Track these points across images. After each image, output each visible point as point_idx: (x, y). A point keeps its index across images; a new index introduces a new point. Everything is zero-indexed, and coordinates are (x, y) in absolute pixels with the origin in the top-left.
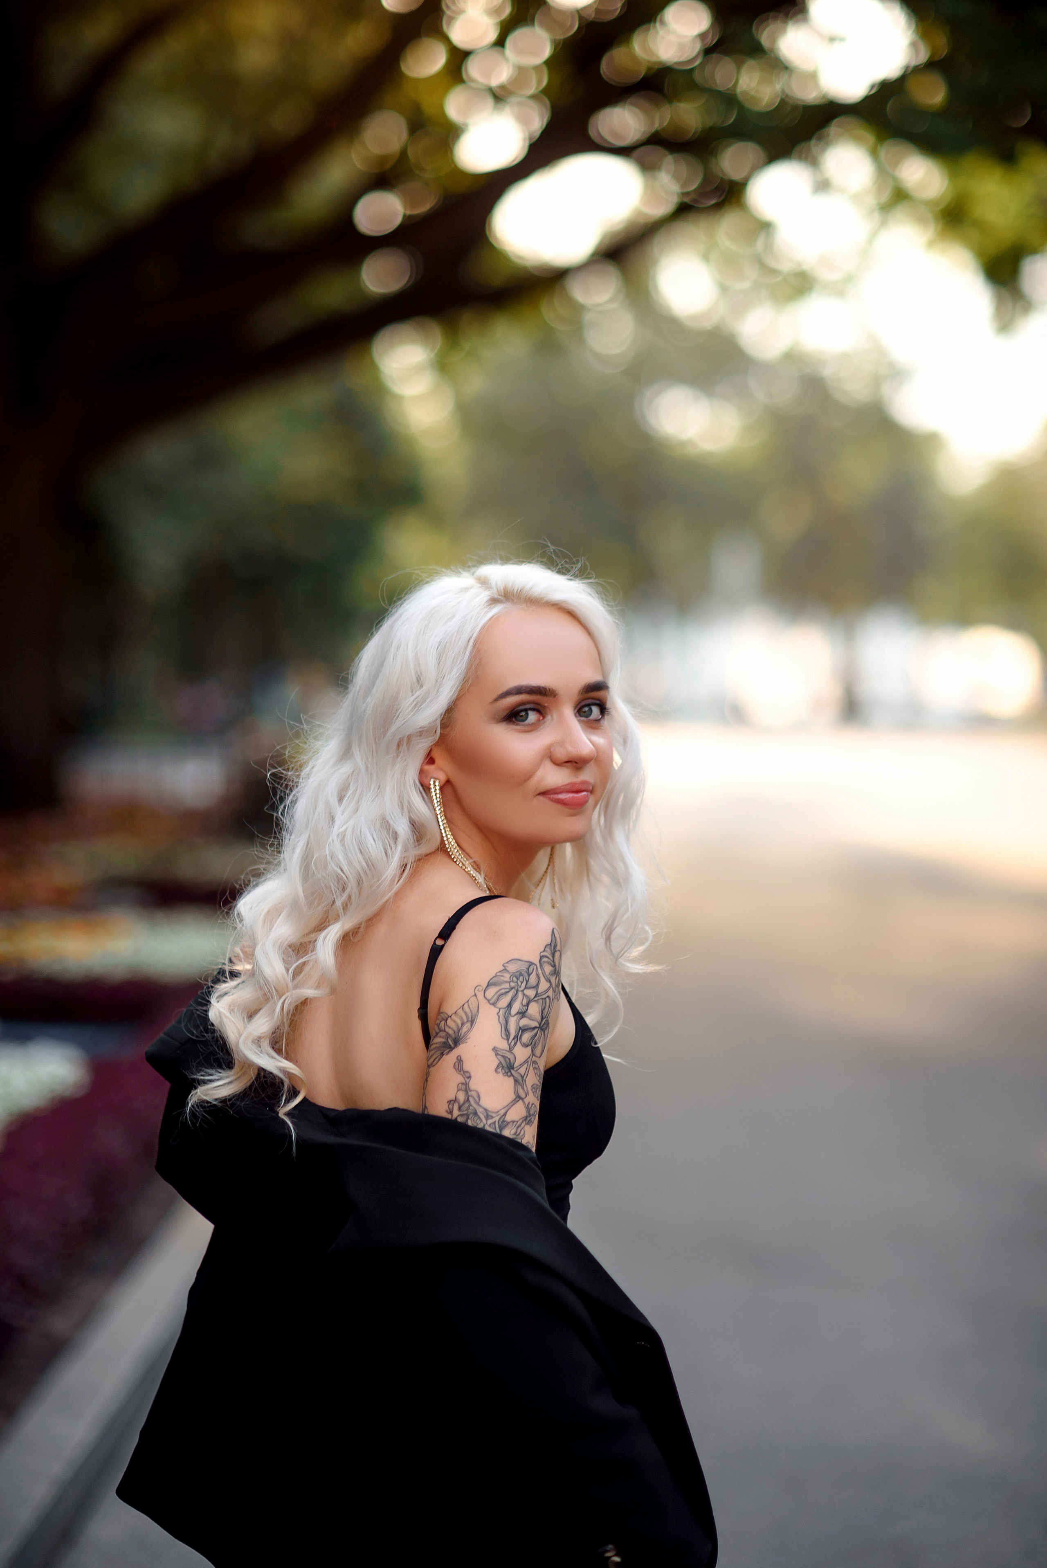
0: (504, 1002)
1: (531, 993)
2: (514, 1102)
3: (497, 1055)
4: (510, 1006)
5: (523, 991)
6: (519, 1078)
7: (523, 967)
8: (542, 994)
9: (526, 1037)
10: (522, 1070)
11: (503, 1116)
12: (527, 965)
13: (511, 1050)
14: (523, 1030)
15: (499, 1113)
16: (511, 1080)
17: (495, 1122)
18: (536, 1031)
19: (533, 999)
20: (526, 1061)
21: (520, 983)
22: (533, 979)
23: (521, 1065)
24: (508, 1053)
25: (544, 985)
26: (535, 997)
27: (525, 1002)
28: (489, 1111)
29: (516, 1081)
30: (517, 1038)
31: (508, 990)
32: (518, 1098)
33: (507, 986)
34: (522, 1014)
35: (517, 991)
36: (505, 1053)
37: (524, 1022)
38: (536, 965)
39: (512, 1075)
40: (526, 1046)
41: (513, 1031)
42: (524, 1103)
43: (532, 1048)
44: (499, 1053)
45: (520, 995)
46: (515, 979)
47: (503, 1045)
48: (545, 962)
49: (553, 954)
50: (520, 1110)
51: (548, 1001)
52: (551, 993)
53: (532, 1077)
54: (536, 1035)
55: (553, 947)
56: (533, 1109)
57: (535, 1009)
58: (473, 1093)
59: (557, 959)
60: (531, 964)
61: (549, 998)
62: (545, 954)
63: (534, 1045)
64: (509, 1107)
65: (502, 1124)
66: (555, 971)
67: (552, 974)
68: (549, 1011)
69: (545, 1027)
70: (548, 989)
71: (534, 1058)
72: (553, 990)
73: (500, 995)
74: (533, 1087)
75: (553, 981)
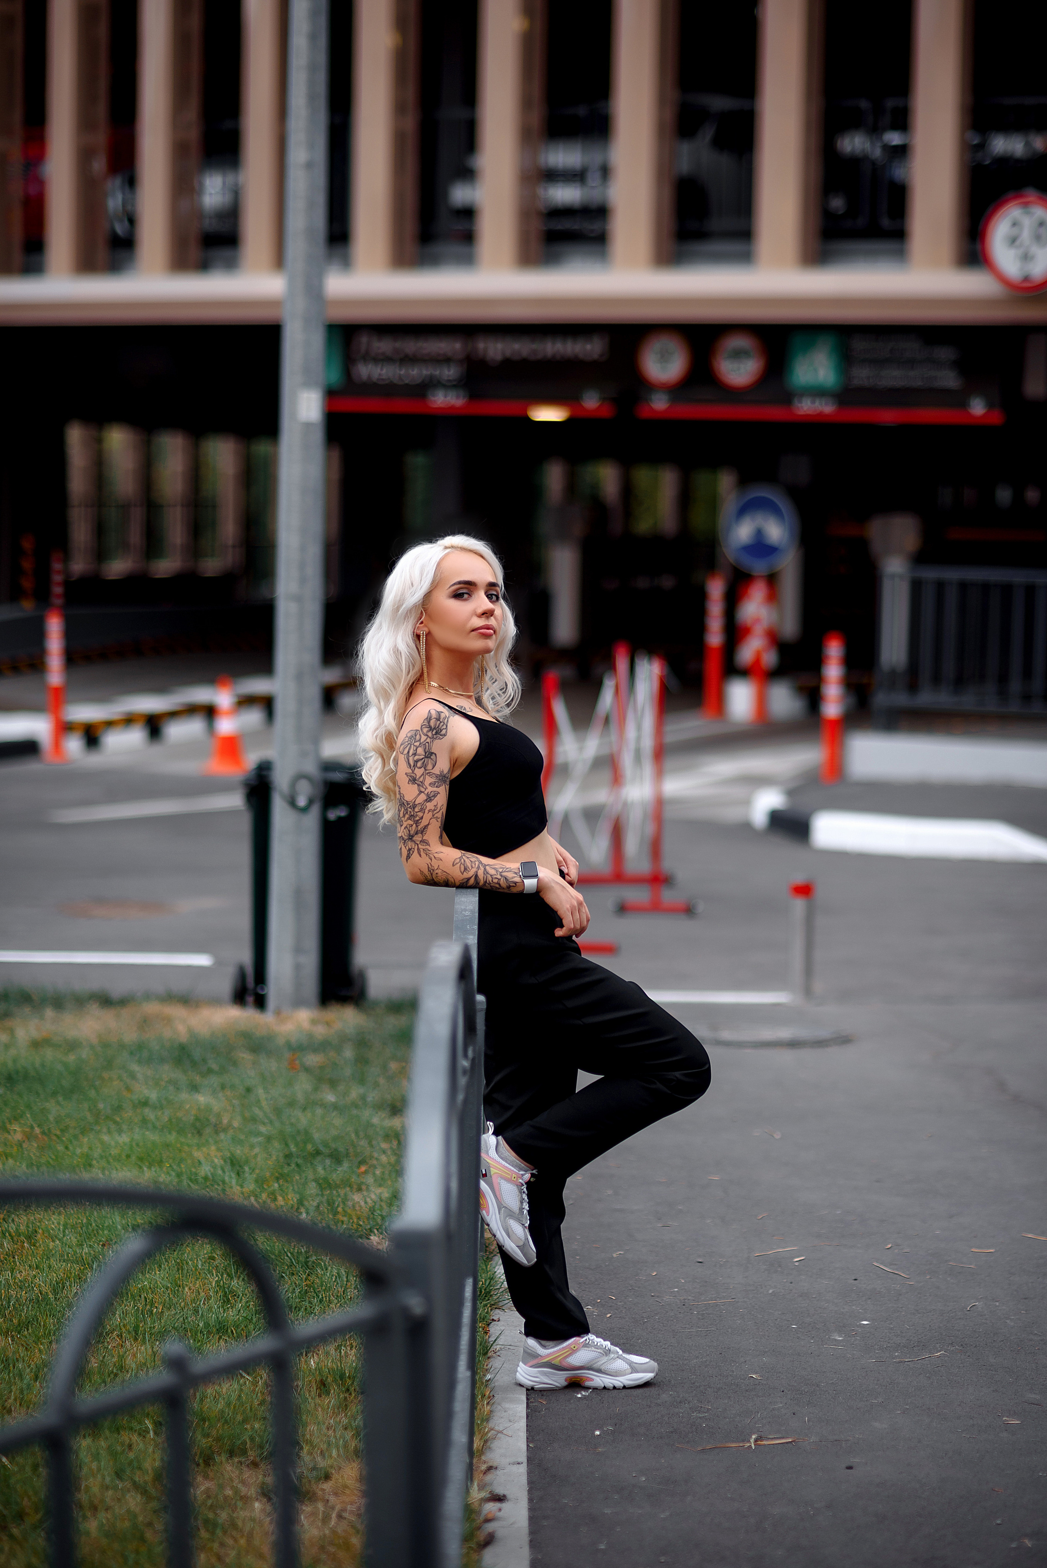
0: (406, 752)
1: (417, 744)
2: (419, 795)
4: (408, 752)
6: (420, 783)
8: (423, 742)
9: (419, 764)
10: (421, 779)
11: (414, 803)
13: (414, 772)
14: (417, 761)
15: (412, 802)
16: (416, 786)
17: (411, 806)
20: (423, 774)
21: (412, 741)
22: (418, 737)
23: (420, 777)
24: (413, 774)
25: (424, 738)
26: (420, 745)
27: (415, 749)
28: (409, 802)
29: (418, 785)
30: (415, 766)
31: (407, 745)
32: (421, 792)
33: (407, 743)
34: (415, 754)
35: (411, 745)
36: (411, 775)
37: (416, 758)
38: (419, 731)
39: (416, 783)
40: (420, 768)
41: (413, 763)
42: (425, 794)
43: (424, 768)
44: (409, 775)
46: (409, 740)
47: (410, 771)
48: (424, 728)
49: (429, 722)
50: (423, 797)
51: (427, 744)
52: (428, 740)
53: (429, 780)
54: (424, 761)
55: (429, 719)
56: (432, 794)
57: (420, 751)
58: (402, 795)
59: (432, 723)
60: (417, 730)
61: (428, 742)
62: (424, 724)
63: (424, 766)
64: (416, 797)
65: (414, 806)
66: (431, 729)
67: (428, 731)
68: (430, 748)
69: (429, 755)
70: (427, 739)
71: (427, 771)
72: (430, 738)
73: (404, 749)
74: (430, 784)
75: (430, 734)
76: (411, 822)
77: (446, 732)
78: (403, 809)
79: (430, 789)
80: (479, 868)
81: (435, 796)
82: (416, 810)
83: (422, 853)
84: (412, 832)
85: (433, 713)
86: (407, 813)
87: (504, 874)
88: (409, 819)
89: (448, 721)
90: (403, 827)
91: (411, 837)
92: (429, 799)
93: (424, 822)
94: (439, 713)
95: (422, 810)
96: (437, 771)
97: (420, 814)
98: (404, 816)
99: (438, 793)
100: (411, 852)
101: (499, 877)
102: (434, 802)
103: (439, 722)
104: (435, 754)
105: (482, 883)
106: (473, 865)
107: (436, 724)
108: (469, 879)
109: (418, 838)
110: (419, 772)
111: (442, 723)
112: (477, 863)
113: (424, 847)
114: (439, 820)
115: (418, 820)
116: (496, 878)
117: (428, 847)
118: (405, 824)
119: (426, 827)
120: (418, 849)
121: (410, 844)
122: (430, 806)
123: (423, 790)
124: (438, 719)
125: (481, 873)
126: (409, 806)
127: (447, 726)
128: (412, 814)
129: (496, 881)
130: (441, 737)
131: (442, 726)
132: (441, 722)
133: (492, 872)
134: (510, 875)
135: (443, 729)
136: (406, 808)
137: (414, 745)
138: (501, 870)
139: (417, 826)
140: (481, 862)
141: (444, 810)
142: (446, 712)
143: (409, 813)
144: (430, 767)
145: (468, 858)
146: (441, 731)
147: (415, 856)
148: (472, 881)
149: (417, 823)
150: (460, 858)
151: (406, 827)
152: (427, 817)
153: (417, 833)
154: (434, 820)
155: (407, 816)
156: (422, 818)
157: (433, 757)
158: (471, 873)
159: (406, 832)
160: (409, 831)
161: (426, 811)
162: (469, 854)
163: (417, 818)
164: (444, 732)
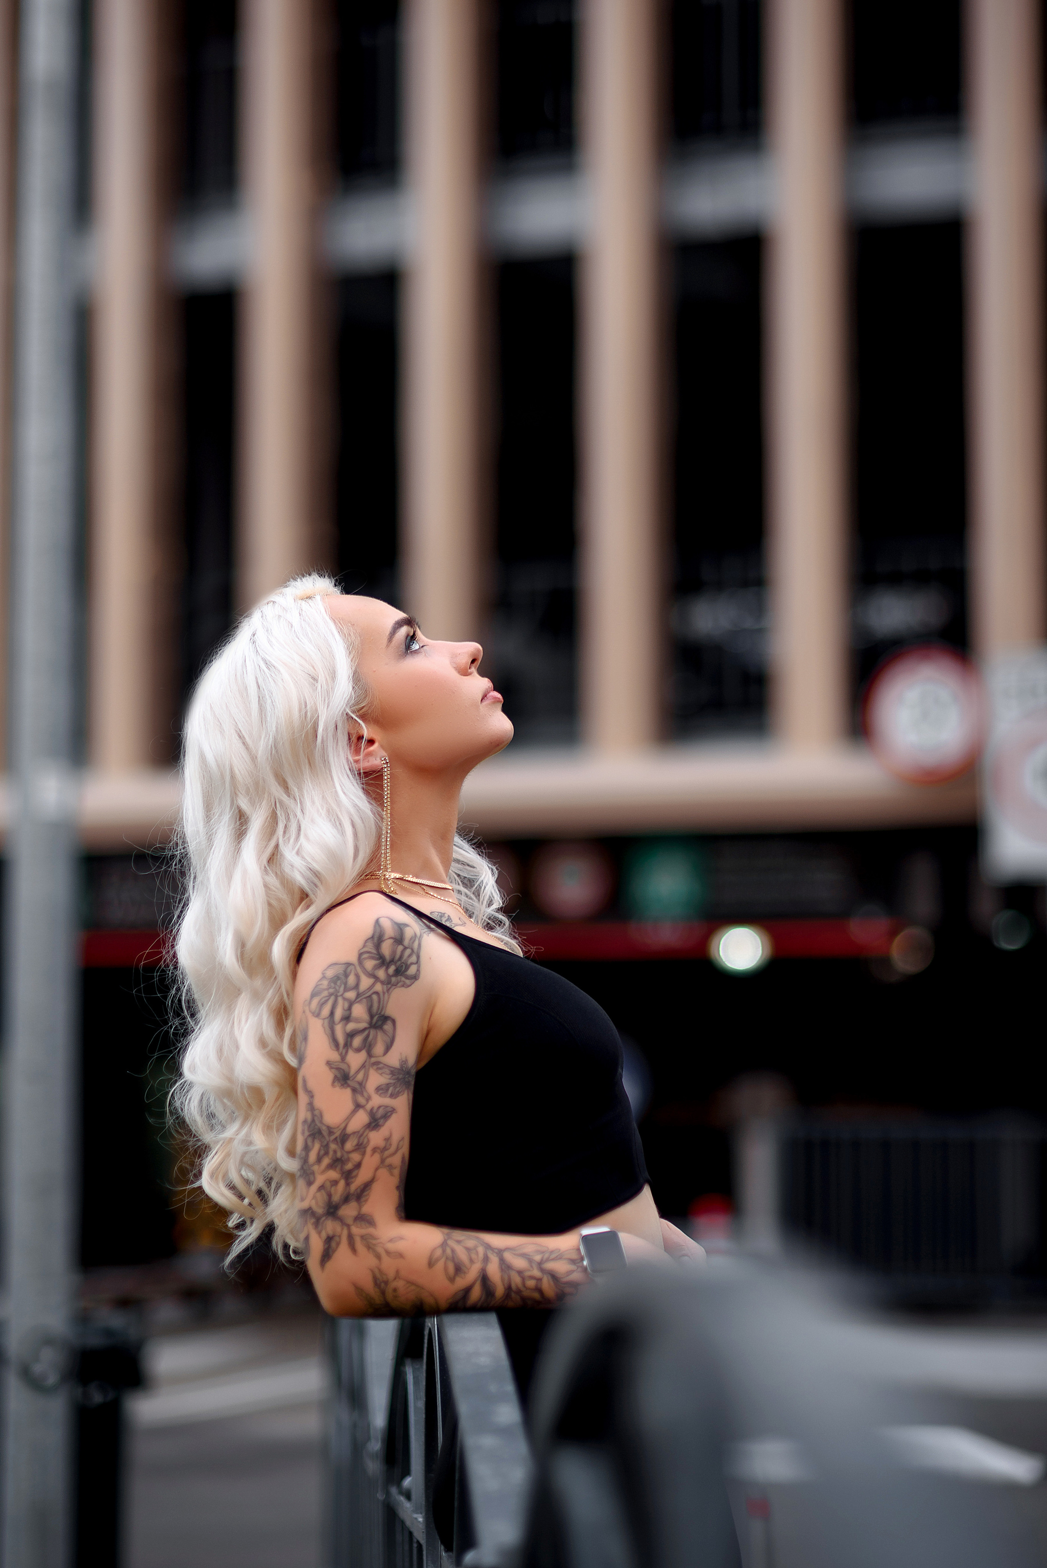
0: (326, 1011)
1: (351, 995)
2: (354, 1112)
3: (331, 1068)
4: (332, 1013)
5: (342, 995)
6: (357, 1086)
7: (340, 970)
8: (364, 992)
9: (357, 1041)
10: (360, 1077)
11: (343, 1130)
12: (343, 967)
13: (343, 1059)
14: (351, 1036)
15: (340, 1128)
16: (348, 1092)
17: (336, 1138)
18: (366, 1032)
19: (356, 1000)
20: (363, 1066)
21: (337, 988)
22: (352, 980)
23: (358, 1072)
24: (341, 1064)
25: (366, 982)
26: (357, 998)
27: (346, 1005)
28: (331, 1128)
29: (354, 1090)
30: (348, 1045)
31: (327, 998)
32: (358, 1106)
33: (325, 993)
34: (347, 1018)
35: (336, 997)
36: (338, 1065)
37: (351, 1026)
38: (353, 965)
39: (349, 1086)
40: (358, 1050)
41: (341, 1038)
42: (366, 1110)
43: (366, 1051)
44: (332, 1066)
45: (340, 1000)
46: (332, 985)
47: (335, 1056)
48: (365, 959)
49: (378, 946)
50: (361, 1119)
51: (375, 997)
52: (378, 987)
53: (375, 1079)
54: (368, 1036)
55: (377, 938)
56: (381, 1112)
57: (359, 1011)
58: (316, 1112)
59: (386, 948)
60: (348, 964)
61: (377, 993)
62: (365, 949)
63: (368, 1046)
64: (349, 1118)
65: (343, 1138)
66: (383, 962)
67: (377, 967)
68: (381, 1006)
69: (380, 1023)
70: (373, 985)
71: (373, 1060)
72: (382, 983)
73: (322, 1005)
74: (378, 1089)
75: (381, 974)
76: (333, 1174)
77: (418, 970)
78: (317, 1146)
79: (377, 1101)
80: (486, 1259)
81: (386, 1116)
82: (349, 1146)
83: (359, 1245)
84: (336, 1198)
85: (387, 925)
86: (326, 1153)
87: (550, 1266)
88: (331, 1166)
89: (420, 945)
90: (314, 1188)
91: (332, 1210)
92: (375, 1123)
93: (363, 1176)
94: (400, 928)
95: (360, 1147)
96: (393, 1059)
97: (356, 1157)
98: (319, 1160)
99: (393, 1110)
100: (333, 1244)
101: (536, 1273)
102: (383, 1132)
103: (400, 948)
104: (394, 1022)
105: (500, 1291)
106: (474, 1256)
107: (394, 952)
108: (468, 1290)
109: (349, 1211)
110: (355, 1060)
111: (408, 952)
112: (481, 1250)
113: (363, 1231)
114: (397, 1172)
115: (350, 1172)
116: (532, 1277)
117: (371, 1230)
118: (320, 1180)
119: (367, 1186)
120: (350, 1237)
121: (330, 1226)
122: (376, 1138)
123: (361, 1100)
124: (399, 940)
125: (493, 1270)
126: (333, 1137)
127: (418, 957)
128: (339, 1155)
129: (531, 1283)
130: (408, 982)
131: (410, 956)
132: (405, 948)
133: (519, 1263)
134: (561, 1267)
135: (412, 964)
136: (325, 1143)
137: (344, 999)
138: (538, 1258)
139: (348, 1184)
140: (488, 1247)
141: (405, 1149)
142: (414, 925)
143: (331, 1153)
144: (379, 1048)
145: (459, 1242)
146: (407, 967)
147: (342, 1254)
148: (476, 1294)
149: (348, 1176)
150: (444, 1245)
151: (322, 1187)
152: (370, 1162)
153: (346, 1199)
154: (383, 1173)
155: (326, 1161)
156: (358, 1166)
157: (388, 1027)
158: (472, 1274)
159: (322, 1197)
160: (330, 1195)
161: (369, 1150)
162: (459, 1235)
163: (349, 1166)
164: (412, 970)
